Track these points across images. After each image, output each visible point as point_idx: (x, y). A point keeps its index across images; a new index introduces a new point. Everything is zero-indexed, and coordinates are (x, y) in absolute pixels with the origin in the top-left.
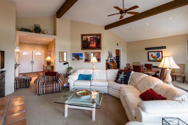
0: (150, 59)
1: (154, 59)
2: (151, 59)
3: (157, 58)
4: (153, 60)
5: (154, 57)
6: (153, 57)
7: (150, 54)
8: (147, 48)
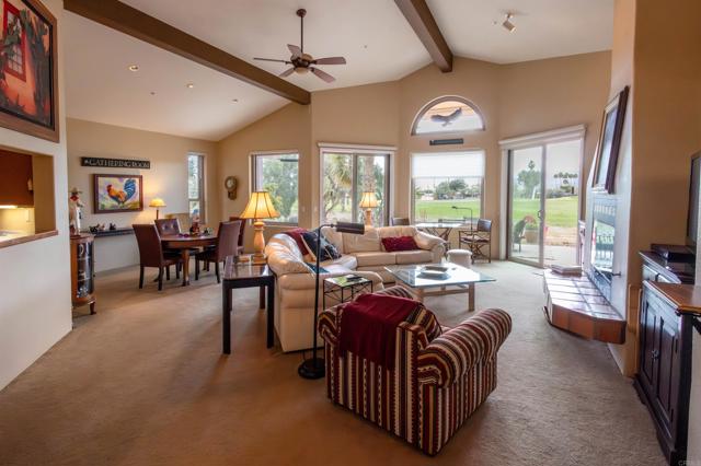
0: (103, 206)
1: (115, 203)
2: (107, 202)
3: (127, 198)
4: (113, 206)
5: (116, 198)
6: (112, 197)
7: (102, 182)
8: (89, 159)
